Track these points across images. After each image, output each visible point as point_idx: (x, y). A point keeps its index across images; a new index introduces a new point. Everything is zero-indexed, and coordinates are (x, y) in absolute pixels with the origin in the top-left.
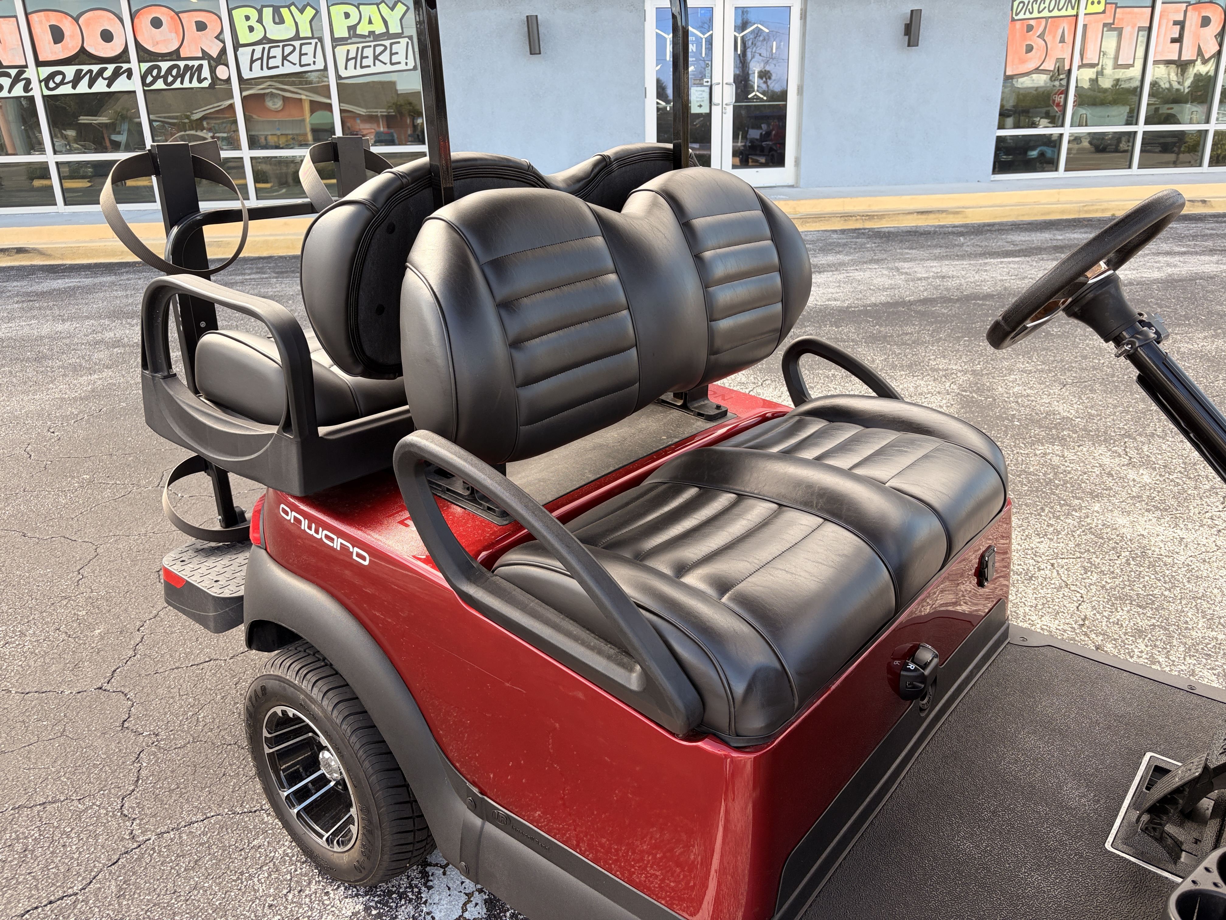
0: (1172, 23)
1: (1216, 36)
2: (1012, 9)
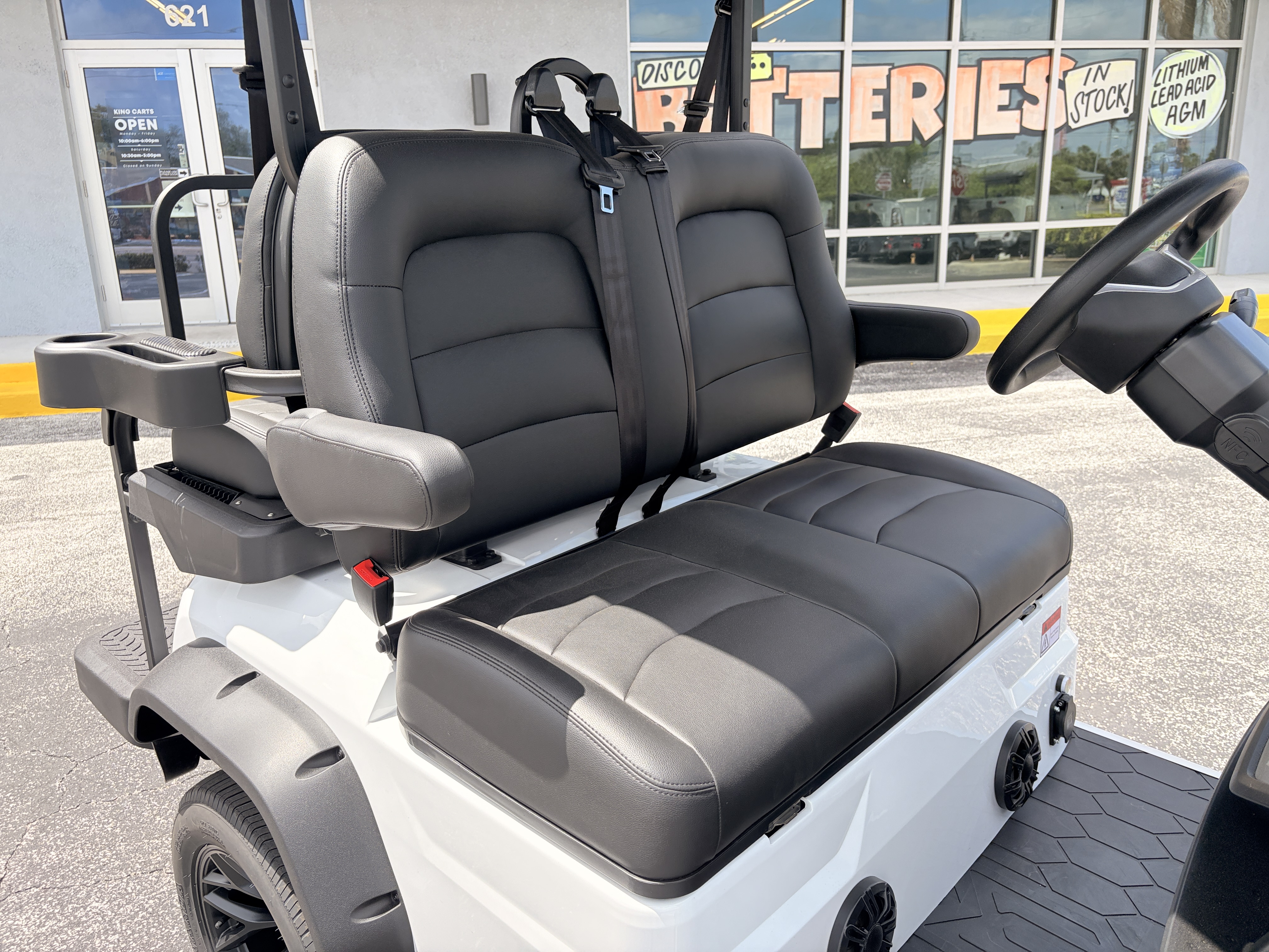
0: (871, 92)
1: (936, 110)
2: (636, 75)
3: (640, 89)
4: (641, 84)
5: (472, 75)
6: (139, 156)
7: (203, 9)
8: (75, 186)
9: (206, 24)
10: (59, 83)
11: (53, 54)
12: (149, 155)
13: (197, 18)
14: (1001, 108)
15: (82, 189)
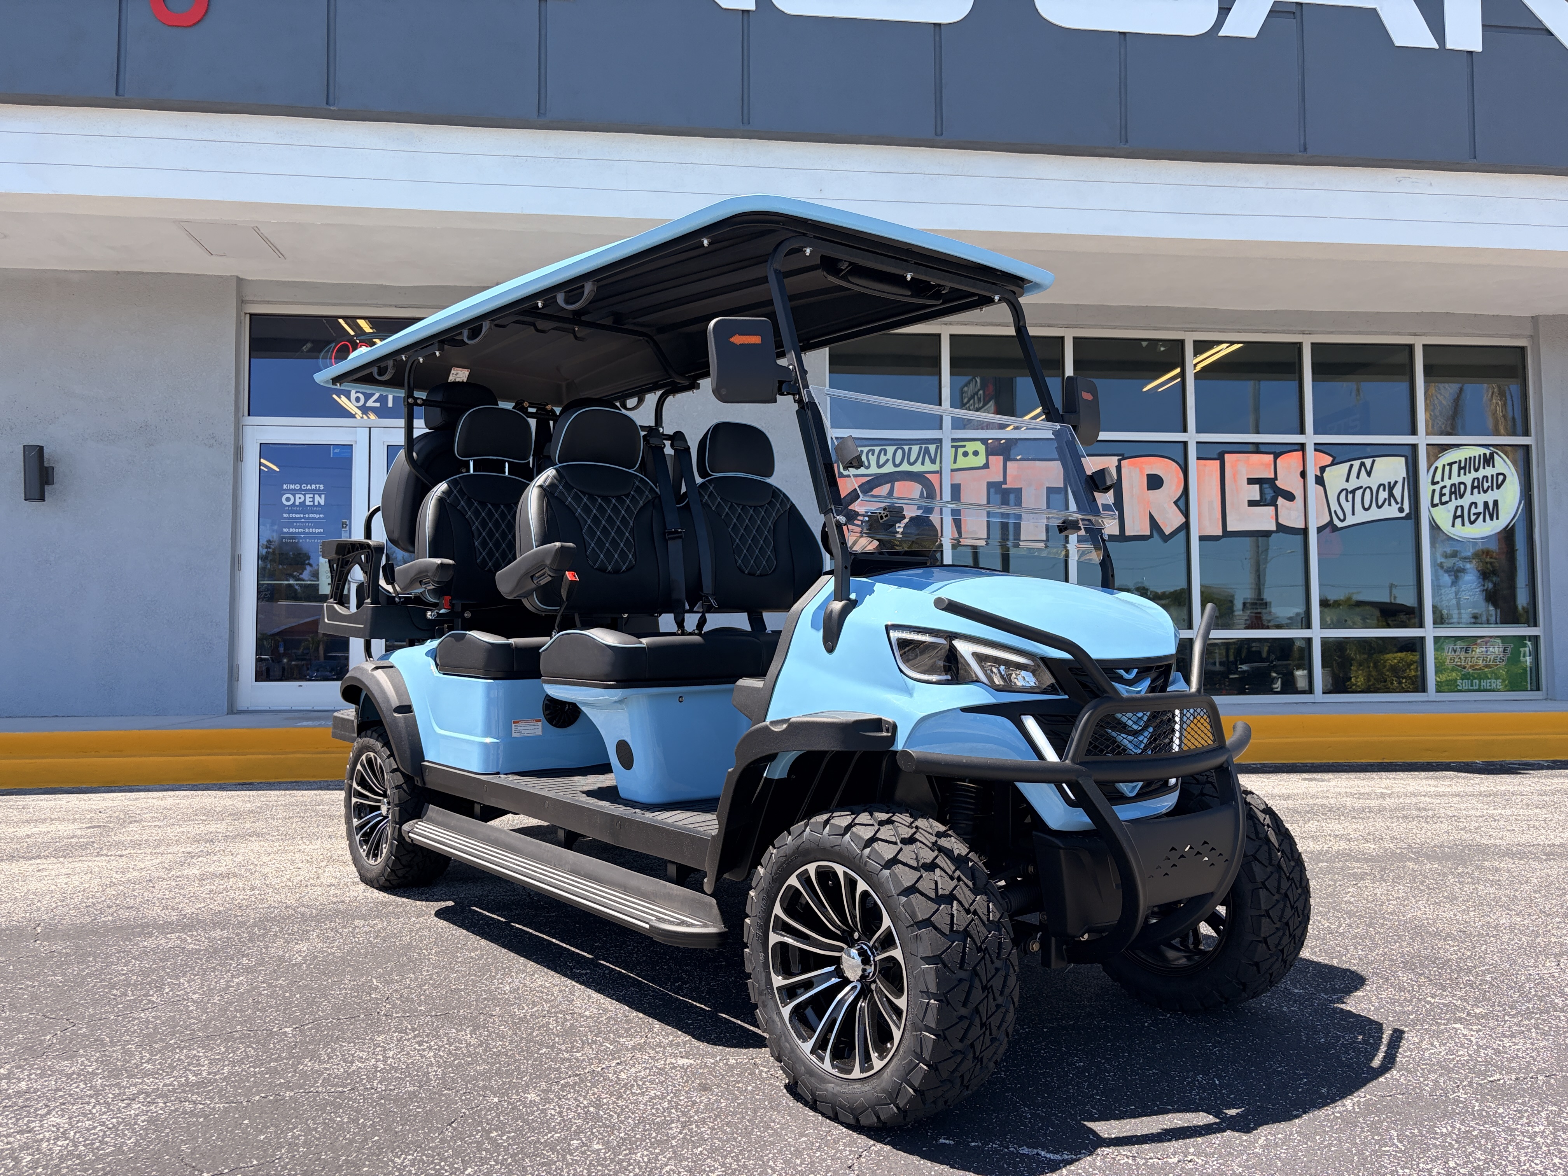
1: (1176, 503)
6: (301, 530)
8: (229, 559)
10: (232, 457)
11: (232, 429)
12: (311, 530)
13: (382, 399)
14: (1252, 503)
15: (236, 562)
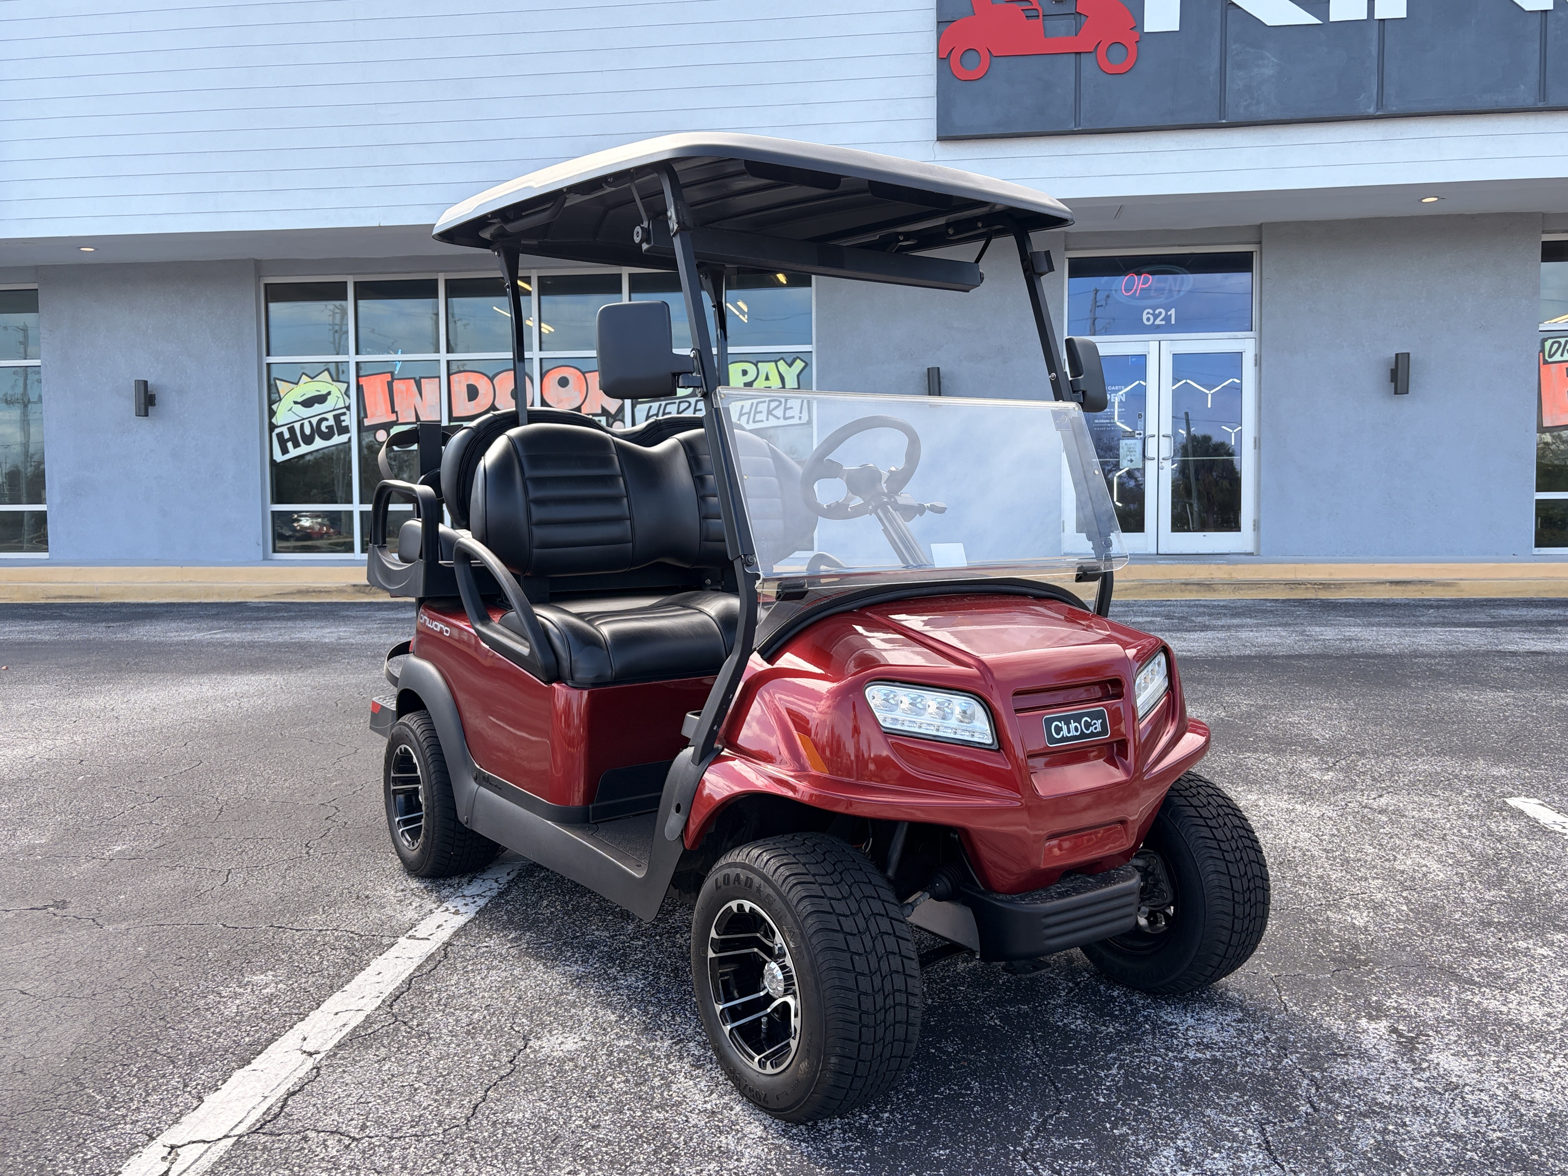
2: (1543, 350)
3: (1546, 362)
4: (1547, 358)
5: (1397, 355)
7: (1172, 312)
9: (1173, 322)
13: (1167, 318)
